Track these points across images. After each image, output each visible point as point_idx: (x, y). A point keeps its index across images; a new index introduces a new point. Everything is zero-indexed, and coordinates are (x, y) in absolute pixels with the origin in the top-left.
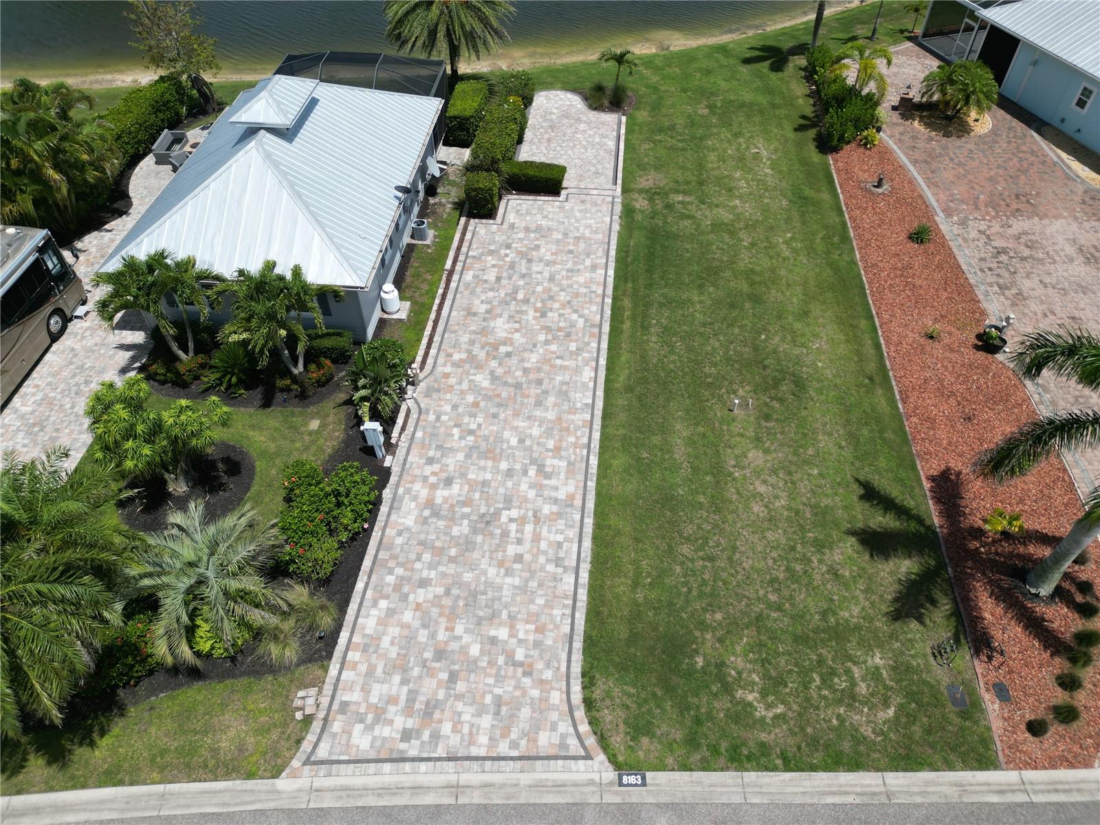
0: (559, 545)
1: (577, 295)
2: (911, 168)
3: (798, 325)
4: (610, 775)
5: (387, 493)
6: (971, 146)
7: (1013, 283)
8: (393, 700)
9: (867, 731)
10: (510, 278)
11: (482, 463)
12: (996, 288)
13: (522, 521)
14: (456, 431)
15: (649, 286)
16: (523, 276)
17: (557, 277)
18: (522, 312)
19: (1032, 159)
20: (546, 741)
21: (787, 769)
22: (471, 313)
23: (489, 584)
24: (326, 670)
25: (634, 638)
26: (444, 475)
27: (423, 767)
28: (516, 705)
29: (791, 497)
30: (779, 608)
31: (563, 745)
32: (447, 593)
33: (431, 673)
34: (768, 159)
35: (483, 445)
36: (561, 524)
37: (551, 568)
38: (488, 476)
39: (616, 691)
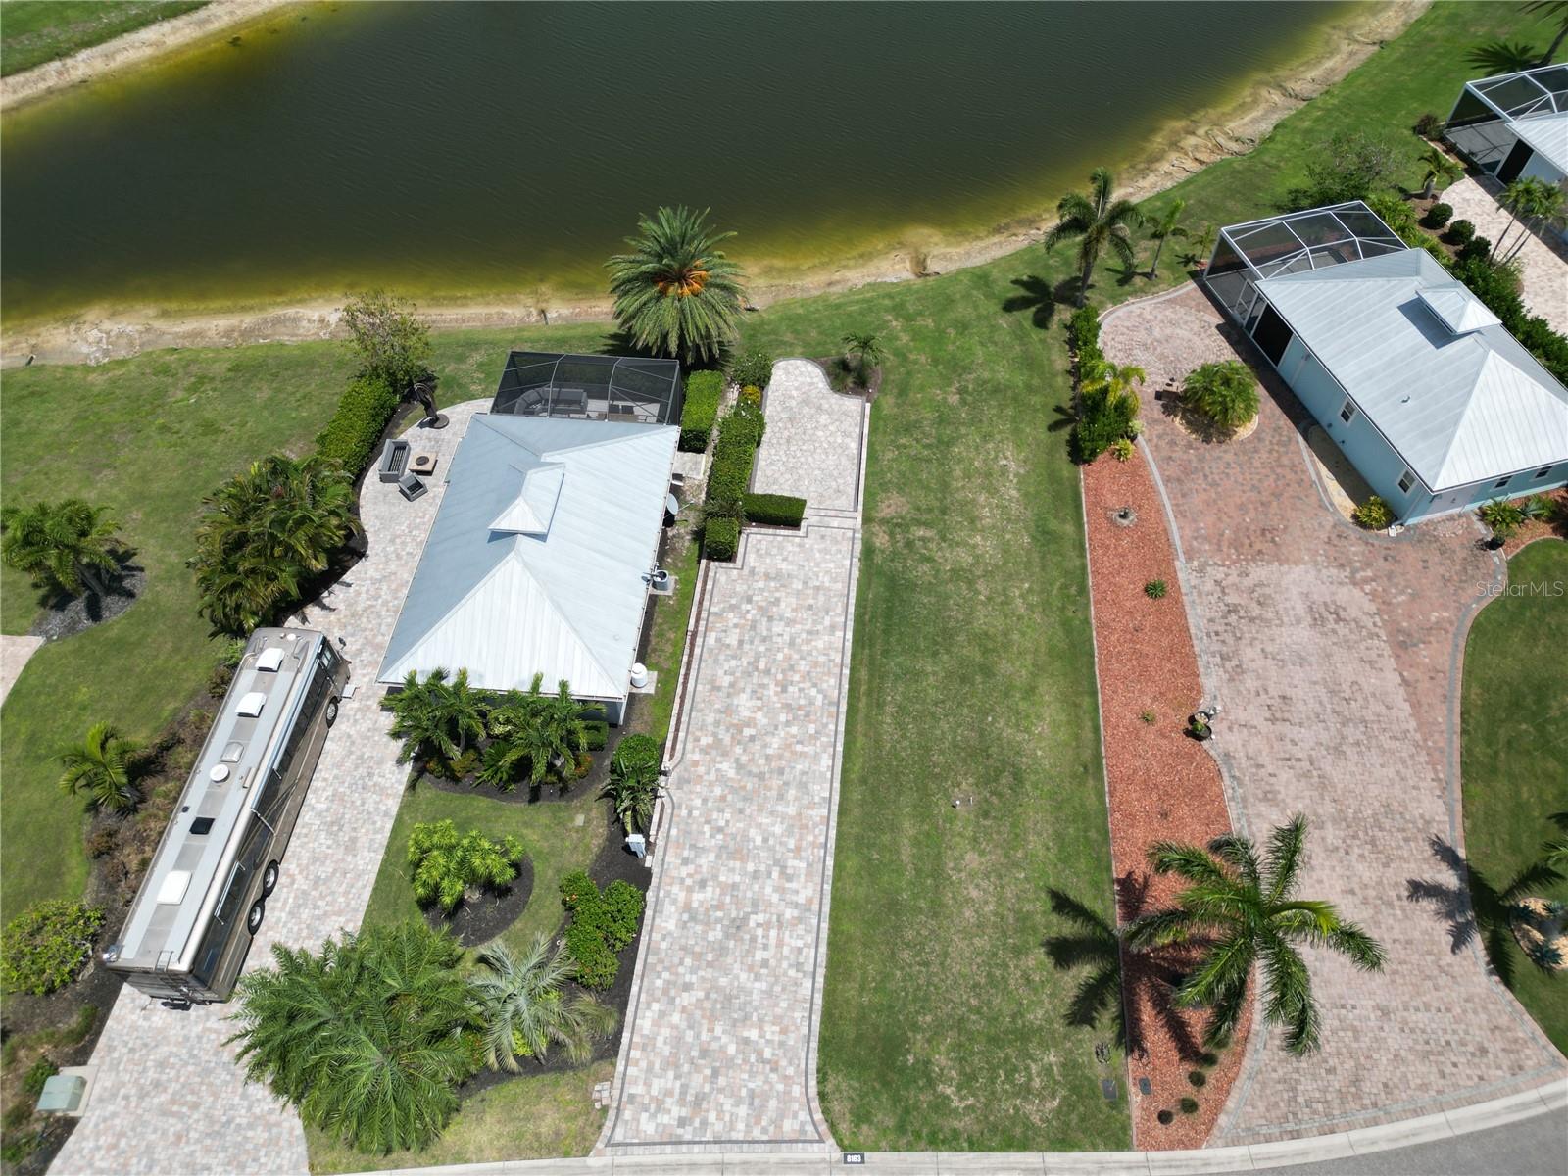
0: (799, 950)
1: (816, 664)
2: (1162, 489)
3: (1023, 705)
4: (838, 1155)
5: (650, 895)
6: (1229, 457)
7: (1236, 652)
8: (669, 1093)
9: (1035, 1119)
10: (751, 642)
11: (731, 864)
12: (1218, 659)
13: (767, 926)
14: (706, 828)
15: (885, 653)
16: (764, 640)
17: (798, 641)
18: (763, 686)
19: (1290, 476)
20: (789, 1127)
21: (972, 1149)
22: (716, 688)
23: (741, 989)
24: (614, 1065)
25: (859, 1039)
26: (698, 877)
27: (696, 1148)
28: (765, 1097)
29: (999, 904)
30: (978, 1011)
31: (802, 1131)
32: (707, 997)
33: (697, 1069)
34: (1015, 476)
35: (732, 844)
36: (801, 928)
37: (792, 973)
38: (737, 879)
39: (844, 1086)
